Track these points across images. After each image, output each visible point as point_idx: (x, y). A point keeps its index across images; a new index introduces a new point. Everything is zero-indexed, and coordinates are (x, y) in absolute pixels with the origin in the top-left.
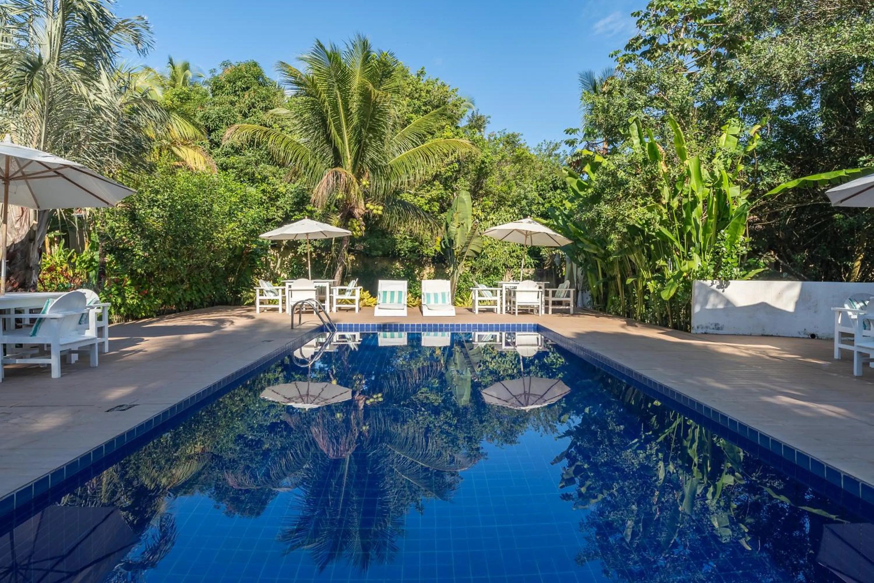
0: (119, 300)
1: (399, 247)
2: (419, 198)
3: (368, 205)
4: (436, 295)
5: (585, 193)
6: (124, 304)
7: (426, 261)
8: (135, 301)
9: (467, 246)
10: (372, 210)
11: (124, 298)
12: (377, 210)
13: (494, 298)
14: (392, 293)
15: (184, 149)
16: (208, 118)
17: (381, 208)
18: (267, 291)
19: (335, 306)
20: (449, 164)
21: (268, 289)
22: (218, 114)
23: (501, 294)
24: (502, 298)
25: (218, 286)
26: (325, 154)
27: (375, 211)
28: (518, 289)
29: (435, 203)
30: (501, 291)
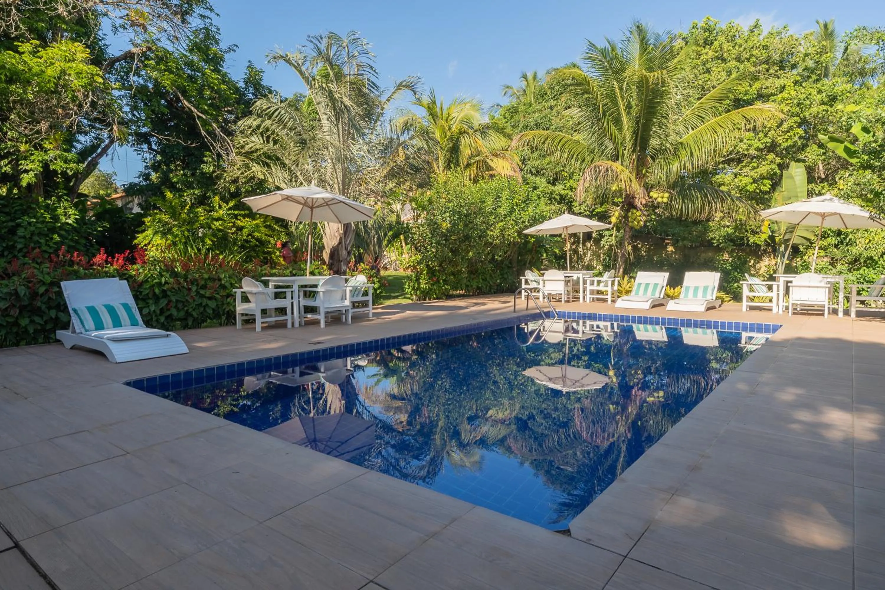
0: (416, 285)
1: (711, 235)
2: (741, 178)
3: (651, 194)
4: (696, 289)
5: (858, 160)
6: (419, 288)
7: (765, 251)
8: (428, 286)
9: (792, 232)
10: (656, 199)
11: (419, 284)
12: (662, 198)
13: (770, 294)
14: (647, 285)
15: (495, 159)
16: (528, 126)
17: (666, 195)
18: (532, 281)
19: (588, 296)
20: (788, 132)
21: (533, 279)
22: (536, 121)
23: (778, 290)
24: (778, 294)
25: (505, 276)
26: (603, 147)
27: (659, 200)
28: (794, 284)
29: (766, 181)
30: (778, 286)
